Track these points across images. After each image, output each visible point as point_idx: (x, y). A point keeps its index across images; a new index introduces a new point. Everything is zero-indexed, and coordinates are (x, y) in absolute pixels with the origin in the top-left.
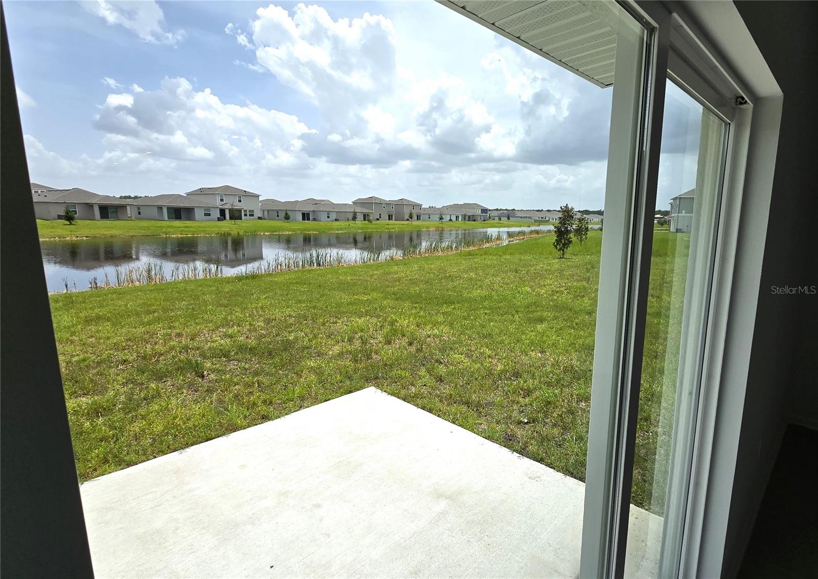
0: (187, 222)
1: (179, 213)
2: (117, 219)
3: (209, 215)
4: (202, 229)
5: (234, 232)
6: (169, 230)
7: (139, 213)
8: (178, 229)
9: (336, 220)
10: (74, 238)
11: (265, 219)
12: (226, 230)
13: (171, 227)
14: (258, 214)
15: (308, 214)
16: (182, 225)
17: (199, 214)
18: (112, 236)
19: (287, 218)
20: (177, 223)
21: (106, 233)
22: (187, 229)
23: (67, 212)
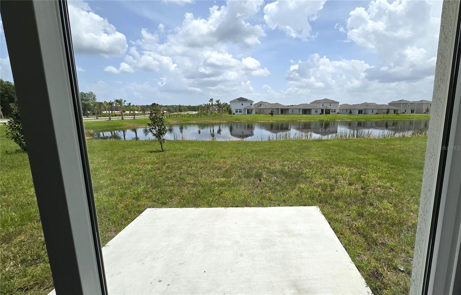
0: (308, 115)
1: (306, 111)
2: (286, 114)
3: (317, 112)
4: (313, 118)
5: (325, 120)
6: (302, 119)
7: (293, 112)
8: (304, 118)
9: (377, 114)
10: (272, 121)
11: (340, 113)
12: (322, 118)
13: (302, 117)
14: (337, 111)
15: (362, 111)
16: (306, 116)
17: (313, 111)
18: (283, 121)
19: (351, 113)
20: (305, 116)
21: (281, 119)
22: (307, 118)
23: (272, 112)
